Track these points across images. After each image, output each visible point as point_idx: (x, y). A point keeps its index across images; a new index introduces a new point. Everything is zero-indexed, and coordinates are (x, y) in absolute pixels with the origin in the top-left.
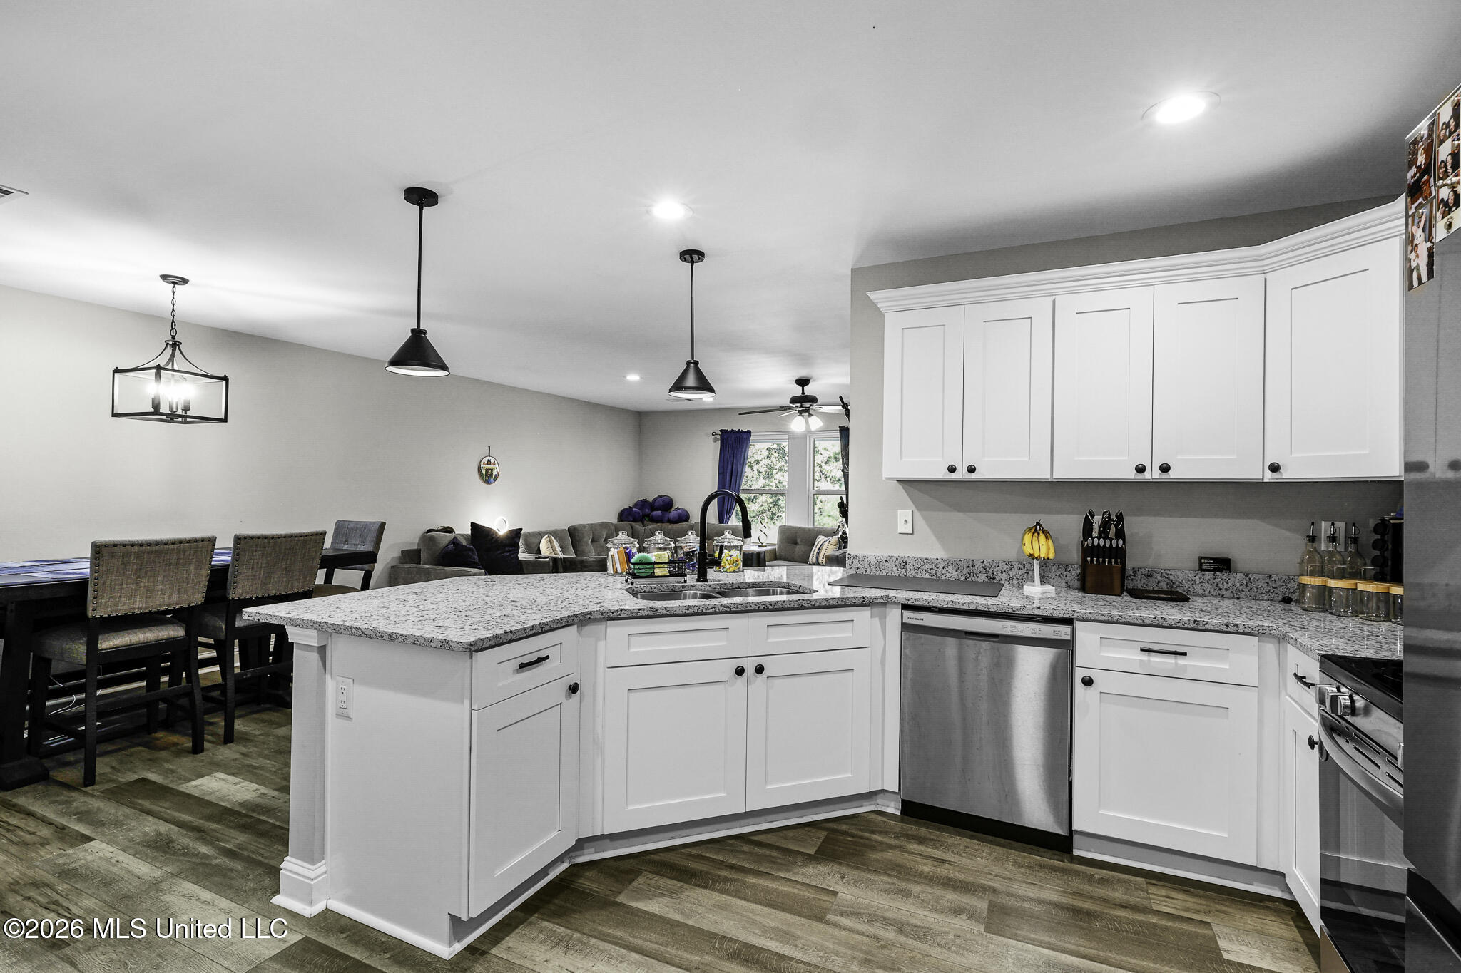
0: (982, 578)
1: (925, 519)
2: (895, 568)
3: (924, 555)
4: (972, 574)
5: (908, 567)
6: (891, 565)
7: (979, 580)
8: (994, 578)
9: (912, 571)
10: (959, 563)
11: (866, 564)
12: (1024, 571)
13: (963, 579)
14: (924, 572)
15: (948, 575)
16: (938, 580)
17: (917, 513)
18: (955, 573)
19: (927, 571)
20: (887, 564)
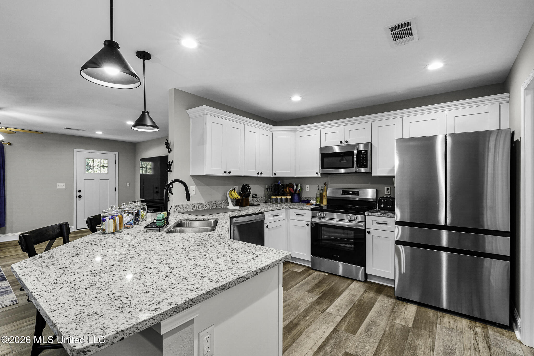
0: (215, 207)
1: (199, 189)
2: (192, 208)
3: (200, 202)
4: (213, 206)
5: (196, 207)
6: (190, 207)
7: (215, 208)
8: (218, 207)
9: (197, 208)
10: (210, 203)
11: (182, 208)
12: (224, 203)
13: (210, 208)
14: (200, 208)
15: (207, 208)
16: (204, 210)
17: (196, 187)
18: (209, 207)
19: (201, 207)
20: (189, 207)
